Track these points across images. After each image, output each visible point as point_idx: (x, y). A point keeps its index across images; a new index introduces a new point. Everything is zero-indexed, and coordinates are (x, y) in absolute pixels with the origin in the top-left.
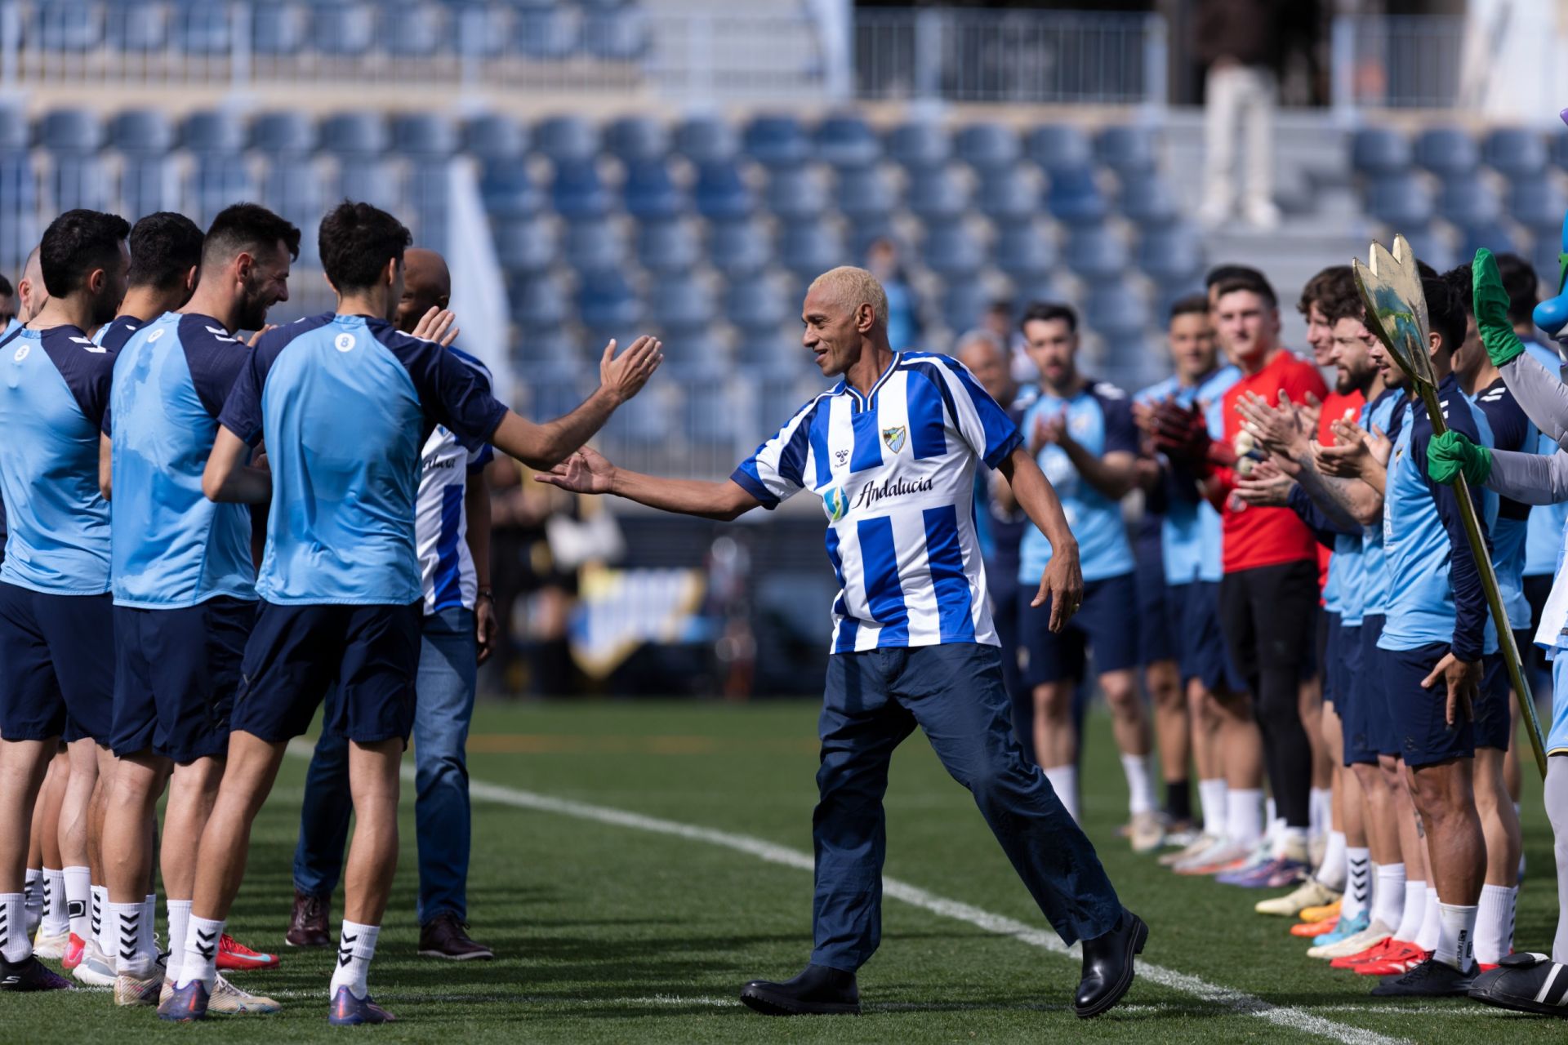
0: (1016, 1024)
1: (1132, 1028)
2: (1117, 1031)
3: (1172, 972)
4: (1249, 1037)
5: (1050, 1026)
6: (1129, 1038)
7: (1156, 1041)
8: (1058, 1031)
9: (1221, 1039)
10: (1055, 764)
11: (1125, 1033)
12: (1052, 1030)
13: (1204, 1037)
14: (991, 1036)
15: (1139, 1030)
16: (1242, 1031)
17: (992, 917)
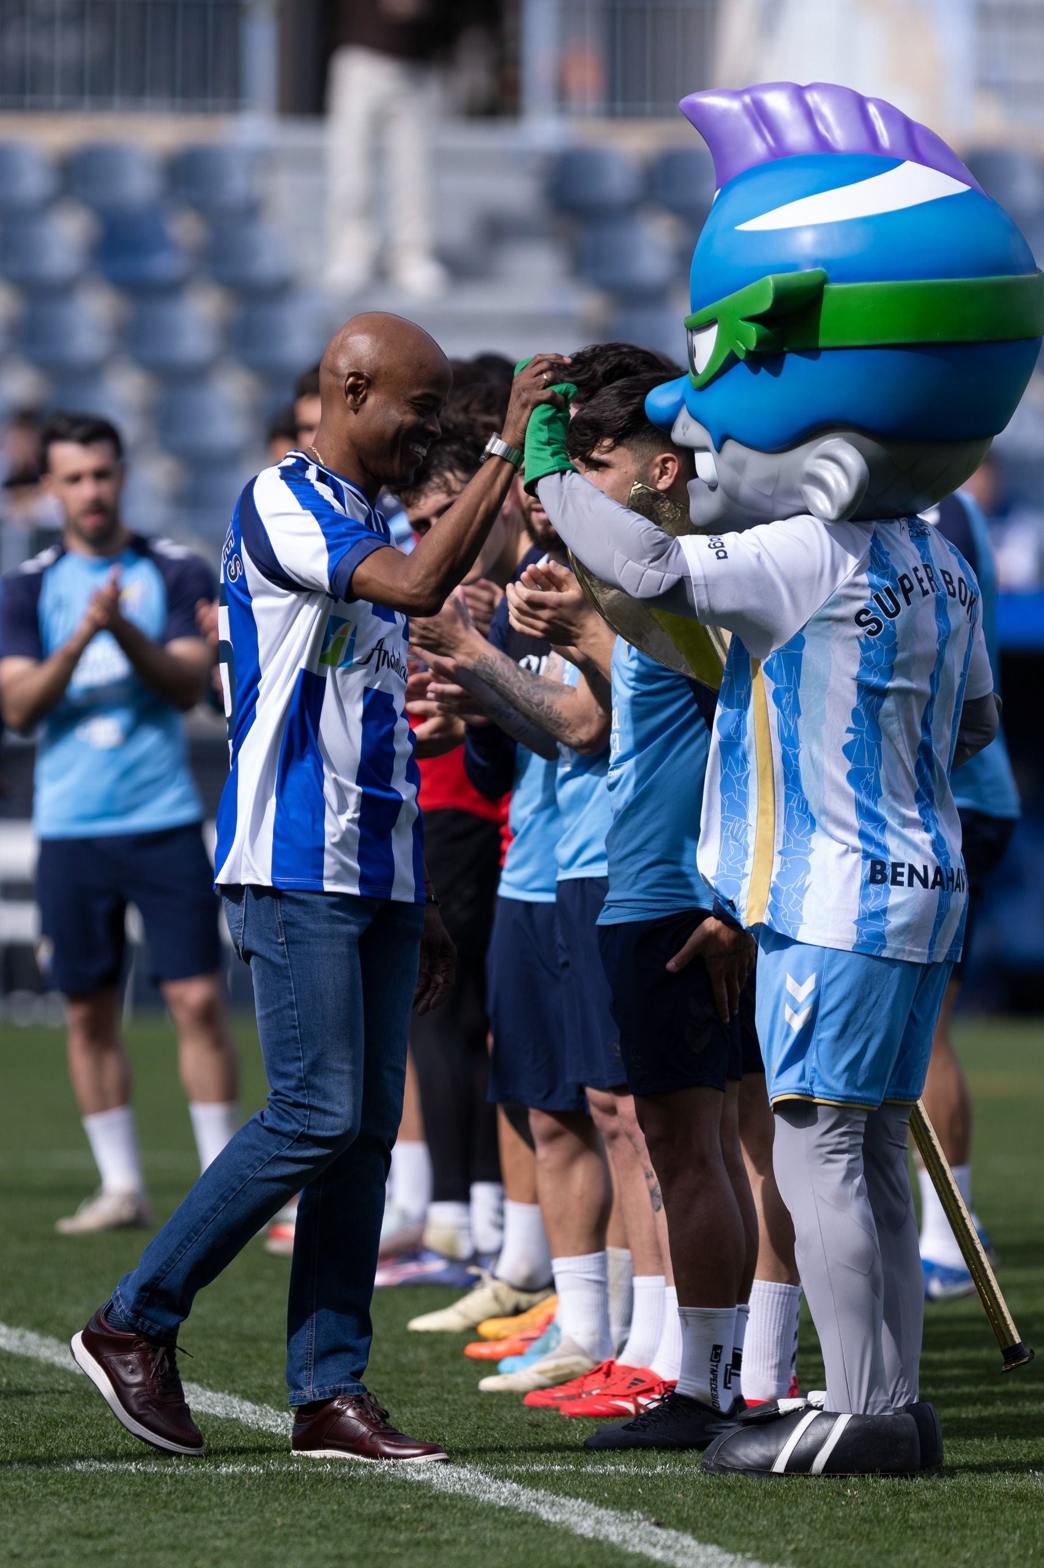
0: (53, 1494)
1: (226, 1498)
2: (205, 1503)
3: (286, 1414)
4: (401, 1511)
5: (103, 1497)
6: (223, 1514)
7: (262, 1518)
8: (115, 1503)
9: (359, 1515)
10: (103, 1107)
11: (217, 1505)
12: (107, 1502)
13: (333, 1512)
14: (15, 1512)
15: (237, 1502)
16: (391, 1502)
17: (17, 1332)
